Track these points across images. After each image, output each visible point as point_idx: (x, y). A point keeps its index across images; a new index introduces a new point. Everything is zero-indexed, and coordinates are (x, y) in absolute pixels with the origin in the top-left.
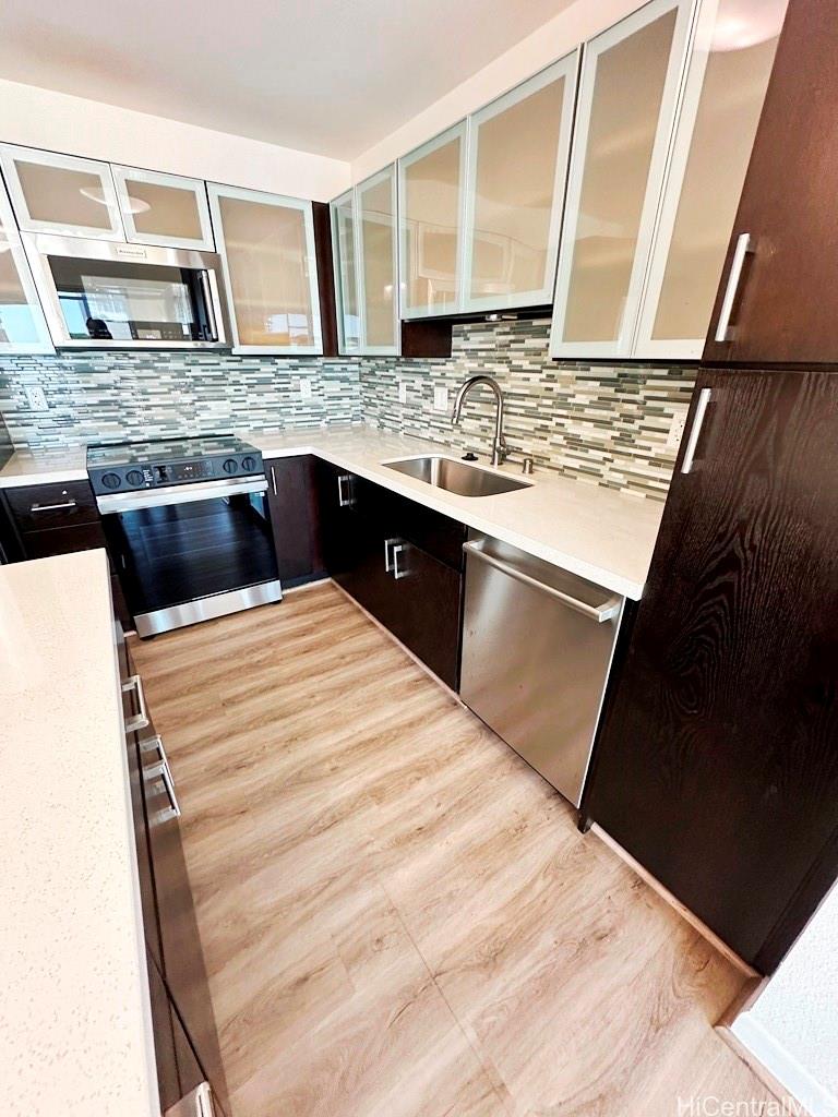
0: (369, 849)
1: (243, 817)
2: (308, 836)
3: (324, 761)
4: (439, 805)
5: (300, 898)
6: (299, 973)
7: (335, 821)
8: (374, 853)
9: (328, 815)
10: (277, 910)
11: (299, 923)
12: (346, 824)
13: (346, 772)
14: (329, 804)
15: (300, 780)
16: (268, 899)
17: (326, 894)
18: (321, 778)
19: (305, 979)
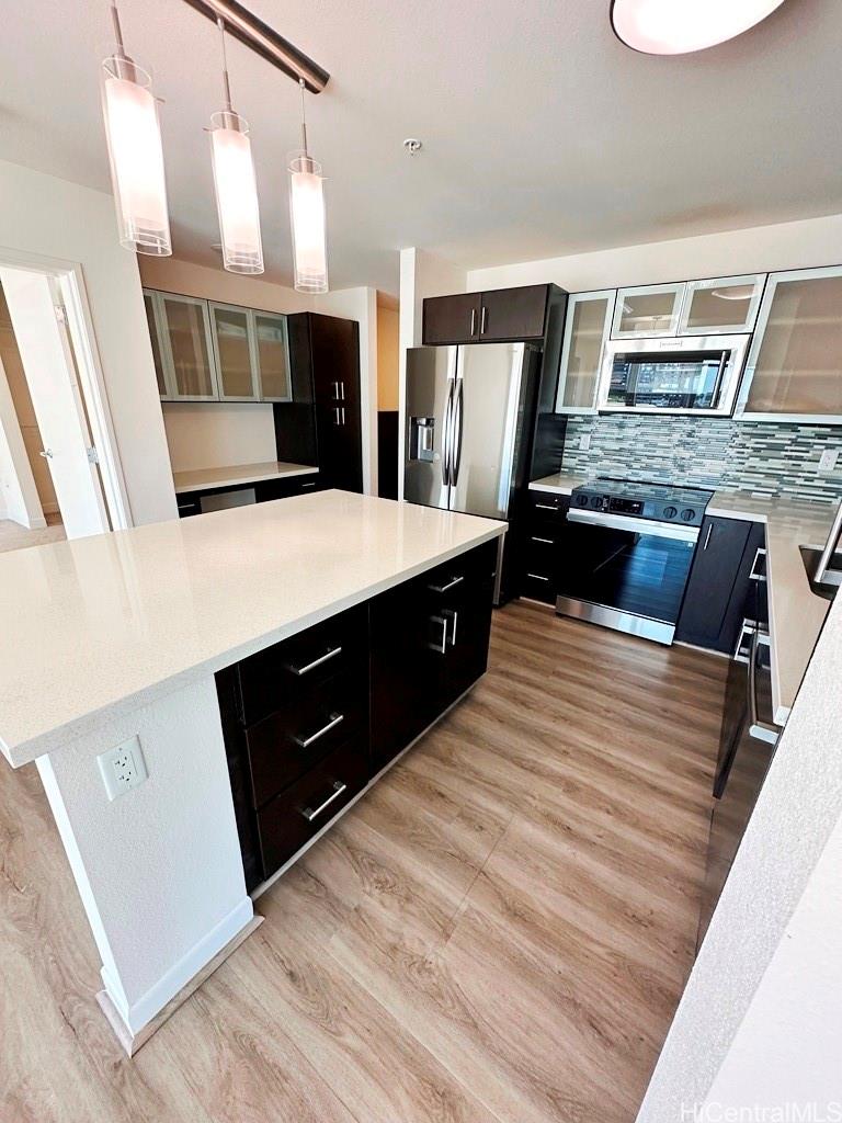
0: (530, 799)
1: (498, 723)
2: (512, 759)
3: (565, 743)
4: (600, 837)
5: (476, 773)
6: (443, 790)
7: (532, 770)
8: (530, 804)
9: (531, 764)
10: (464, 765)
11: (465, 779)
12: (535, 777)
13: (569, 760)
14: (540, 761)
15: (541, 737)
16: (467, 759)
17: (487, 785)
18: (552, 747)
19: (443, 796)
